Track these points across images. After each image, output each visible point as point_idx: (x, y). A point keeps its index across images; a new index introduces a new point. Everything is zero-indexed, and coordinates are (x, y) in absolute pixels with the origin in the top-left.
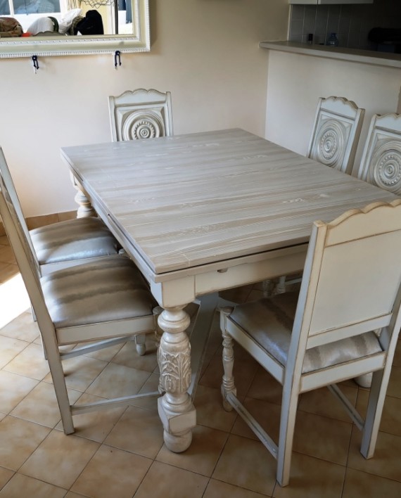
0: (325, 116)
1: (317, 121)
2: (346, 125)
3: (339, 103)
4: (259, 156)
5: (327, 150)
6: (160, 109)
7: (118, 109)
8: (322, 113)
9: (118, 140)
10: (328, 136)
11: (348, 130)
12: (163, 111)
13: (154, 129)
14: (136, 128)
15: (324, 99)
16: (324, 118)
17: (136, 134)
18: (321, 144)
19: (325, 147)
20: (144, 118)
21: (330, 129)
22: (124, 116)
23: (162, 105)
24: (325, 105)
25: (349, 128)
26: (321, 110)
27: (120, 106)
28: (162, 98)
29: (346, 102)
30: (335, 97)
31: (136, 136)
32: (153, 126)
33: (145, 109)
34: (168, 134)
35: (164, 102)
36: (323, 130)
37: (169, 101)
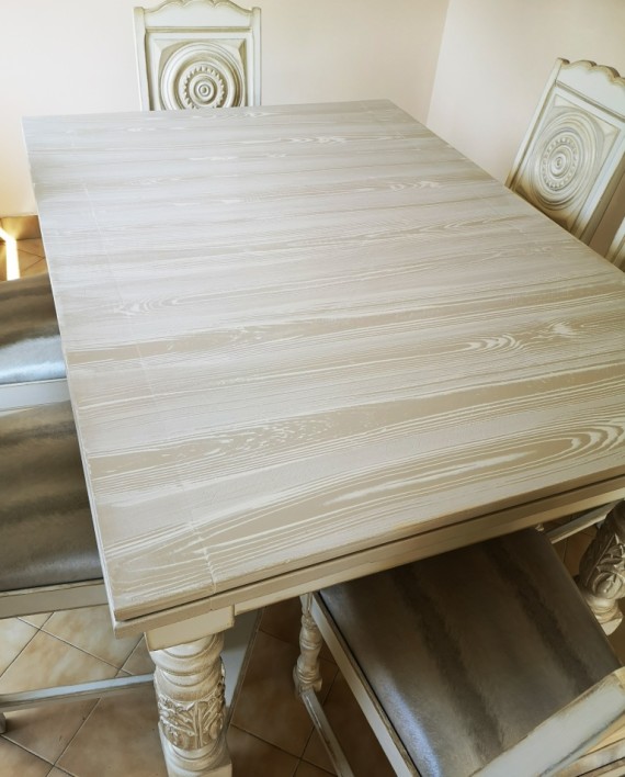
0: (563, 99)
1: (544, 107)
2: (607, 129)
3: (601, 78)
4: (424, 183)
5: (557, 172)
6: (239, 43)
7: (153, 37)
8: (557, 90)
9: (152, 108)
10: (562, 143)
11: (609, 141)
12: (243, 48)
13: (224, 83)
14: (189, 80)
15: (567, 62)
16: (560, 102)
17: (187, 90)
18: (543, 156)
19: (554, 163)
20: (205, 60)
21: (569, 130)
22: (164, 51)
23: (242, 36)
24: (567, 76)
25: (611, 138)
26: (556, 83)
27: (157, 30)
28: (243, 21)
29: (617, 80)
30: (593, 64)
31: (188, 96)
32: (222, 77)
33: (207, 41)
34: (251, 103)
35: (247, 29)
36: (554, 128)
37: (256, 28)
